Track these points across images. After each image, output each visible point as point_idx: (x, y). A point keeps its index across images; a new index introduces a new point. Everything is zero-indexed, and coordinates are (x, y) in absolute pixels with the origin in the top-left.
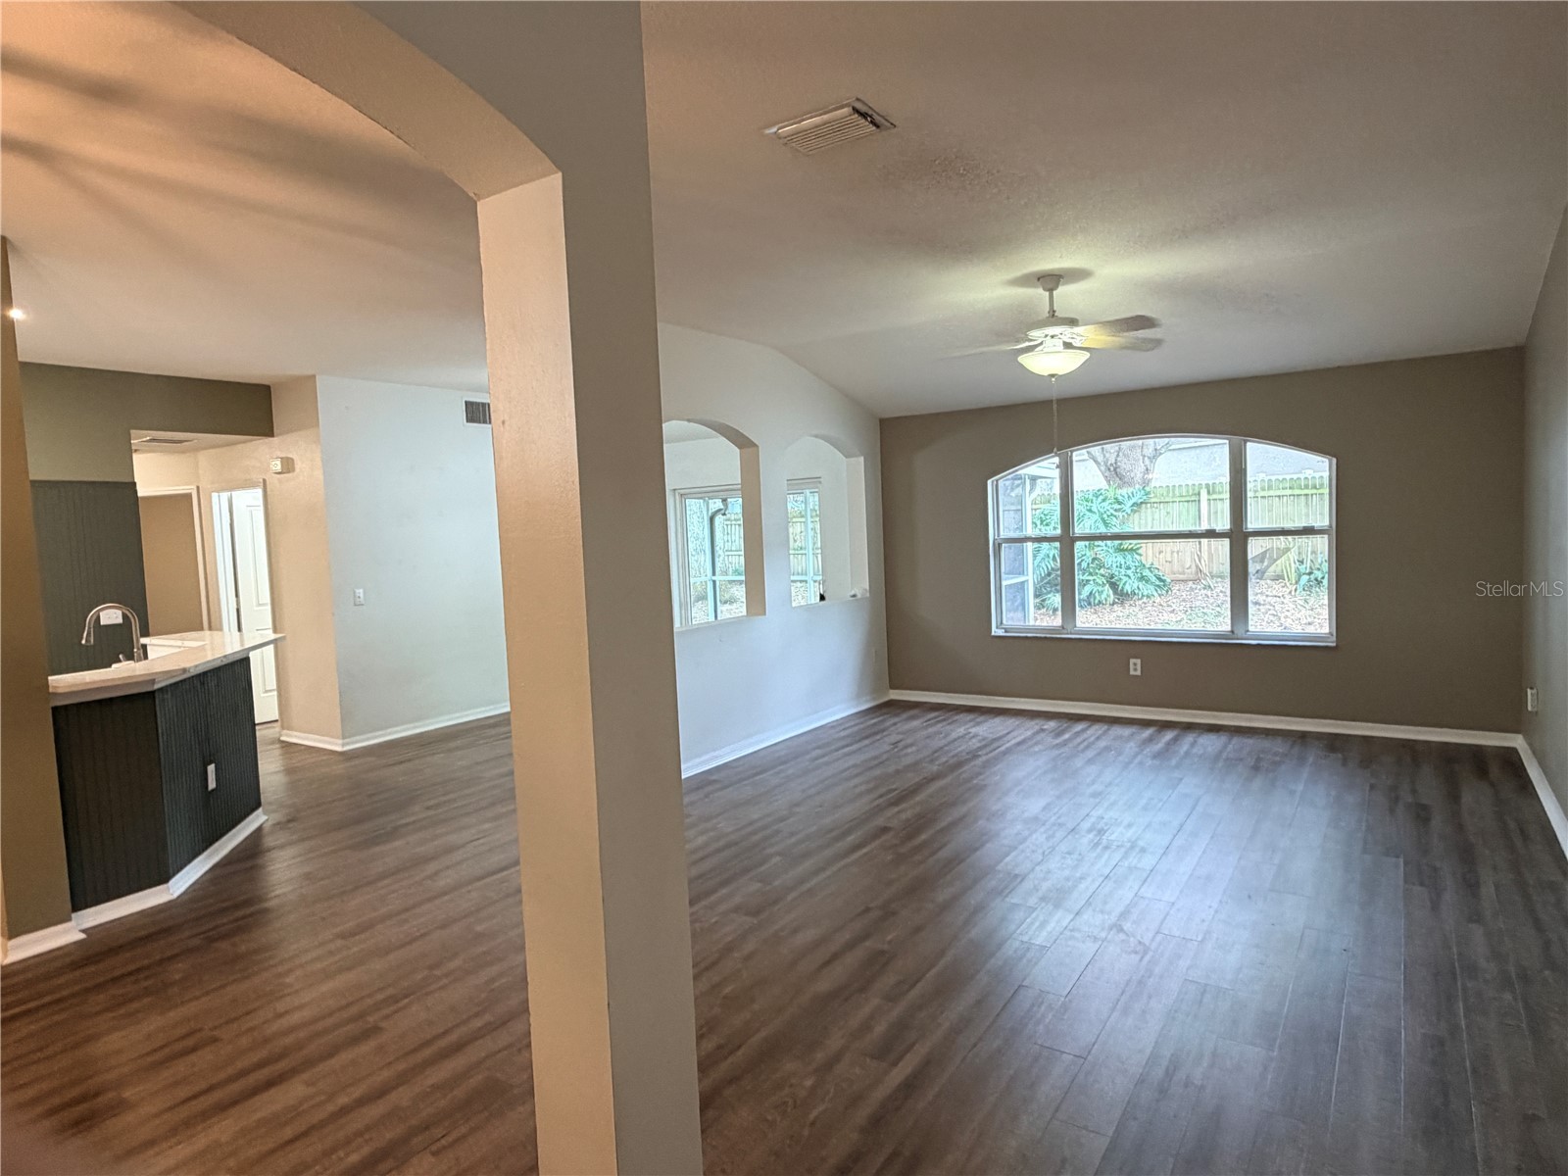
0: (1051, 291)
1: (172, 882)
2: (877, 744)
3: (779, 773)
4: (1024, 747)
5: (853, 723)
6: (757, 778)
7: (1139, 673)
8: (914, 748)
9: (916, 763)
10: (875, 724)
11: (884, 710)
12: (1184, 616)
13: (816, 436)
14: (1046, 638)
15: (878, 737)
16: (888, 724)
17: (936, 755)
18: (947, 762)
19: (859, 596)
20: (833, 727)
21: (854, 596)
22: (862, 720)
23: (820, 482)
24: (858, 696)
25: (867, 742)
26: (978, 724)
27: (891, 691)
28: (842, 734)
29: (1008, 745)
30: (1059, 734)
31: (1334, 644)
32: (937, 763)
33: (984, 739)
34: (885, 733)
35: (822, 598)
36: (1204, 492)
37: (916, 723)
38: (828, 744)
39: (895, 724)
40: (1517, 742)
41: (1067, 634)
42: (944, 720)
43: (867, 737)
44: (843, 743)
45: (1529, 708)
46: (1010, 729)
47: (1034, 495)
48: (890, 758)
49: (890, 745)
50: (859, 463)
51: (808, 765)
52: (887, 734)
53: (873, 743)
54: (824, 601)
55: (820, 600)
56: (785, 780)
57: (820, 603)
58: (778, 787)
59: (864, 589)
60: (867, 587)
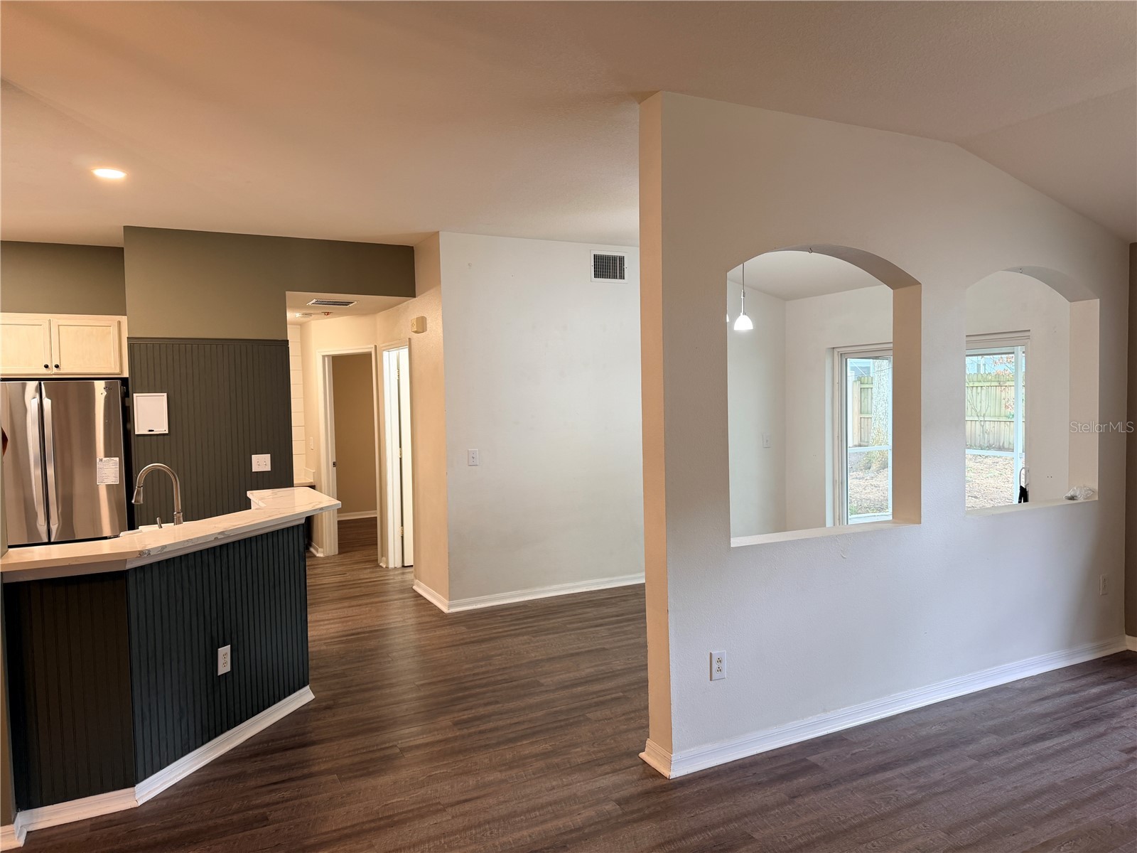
1: (138, 786)
2: (1096, 745)
3: (917, 773)
5: (1058, 689)
6: (880, 776)
10: (1098, 697)
11: (1118, 671)
13: (1021, 270)
15: (1101, 728)
19: (1081, 500)
20: (1023, 691)
21: (1072, 498)
22: (1073, 684)
23: (1028, 338)
24: (1071, 643)
25: (1078, 735)
27: (1127, 636)
28: (1039, 709)
34: (1114, 722)
35: (1024, 495)
43: (1078, 725)
44: (1036, 730)
48: (1117, 787)
49: (1122, 751)
50: (1092, 308)
51: (971, 768)
52: (1118, 725)
53: (1090, 740)
54: (1026, 500)
55: (1020, 498)
56: (924, 794)
57: (1020, 502)
58: (911, 806)
59: (1090, 490)
60: (1095, 486)
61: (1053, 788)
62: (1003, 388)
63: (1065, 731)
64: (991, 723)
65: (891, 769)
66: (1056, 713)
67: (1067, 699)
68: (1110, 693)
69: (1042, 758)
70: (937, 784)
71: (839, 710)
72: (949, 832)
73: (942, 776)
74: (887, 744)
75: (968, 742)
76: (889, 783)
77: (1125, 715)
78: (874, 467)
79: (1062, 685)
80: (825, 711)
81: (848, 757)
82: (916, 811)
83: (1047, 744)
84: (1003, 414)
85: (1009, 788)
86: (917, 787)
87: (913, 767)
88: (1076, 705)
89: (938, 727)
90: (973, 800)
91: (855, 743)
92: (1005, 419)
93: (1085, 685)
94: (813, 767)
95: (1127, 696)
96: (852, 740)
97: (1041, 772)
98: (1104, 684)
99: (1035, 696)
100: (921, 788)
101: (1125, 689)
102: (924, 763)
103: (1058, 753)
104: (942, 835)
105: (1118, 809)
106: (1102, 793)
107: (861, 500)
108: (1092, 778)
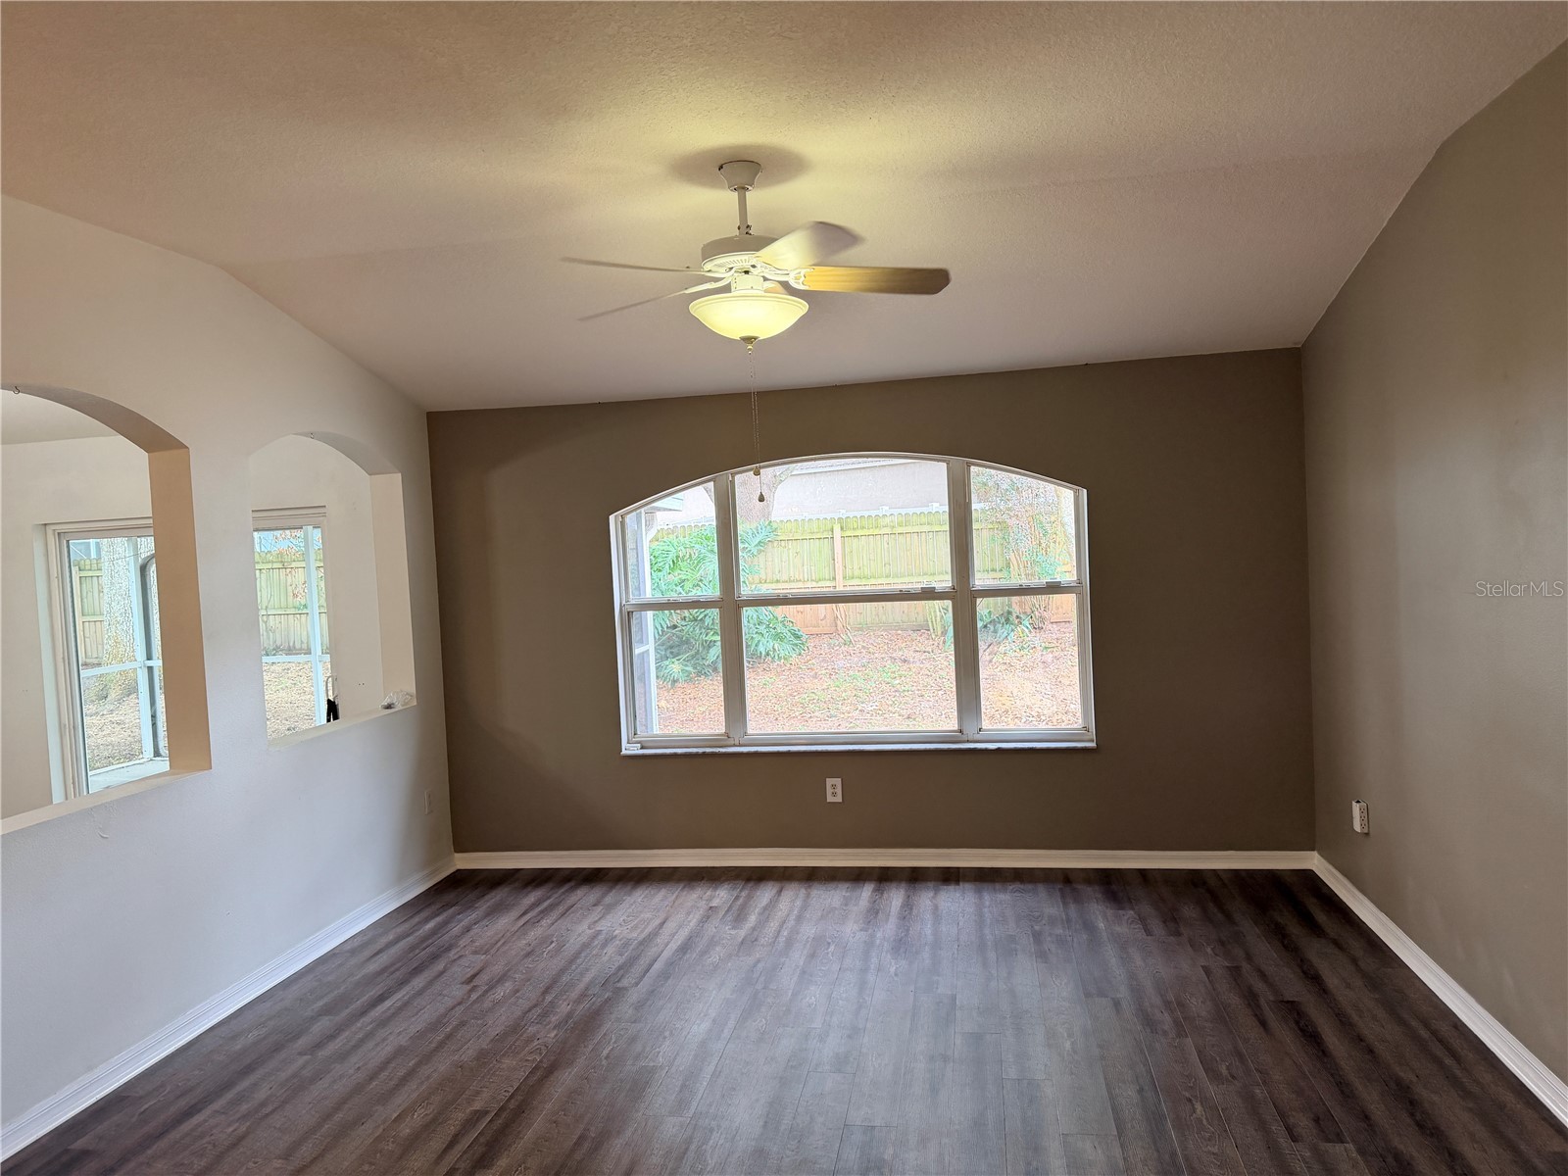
0: (742, 189)
2: (437, 987)
3: (236, 1101)
4: (691, 956)
5: (391, 937)
6: (186, 1127)
7: (839, 799)
8: (508, 986)
9: (515, 1028)
10: (434, 932)
11: (450, 896)
12: (830, 682)
13: (312, 435)
14: (704, 754)
15: (440, 966)
16: (457, 929)
17: (549, 998)
18: (569, 1015)
19: (399, 707)
20: (353, 952)
21: (389, 707)
22: (407, 926)
23: (324, 515)
25: (418, 982)
26: (609, 908)
27: (457, 855)
28: (373, 967)
29: (666, 954)
30: (739, 918)
31: (1093, 745)
32: (554, 1019)
33: (626, 945)
34: (452, 954)
35: (333, 710)
36: (837, 528)
37: (504, 922)
38: (343, 1001)
39: (468, 929)
40: (1313, 861)
41: (735, 745)
42: (552, 907)
43: (417, 971)
44: (374, 992)
45: (1357, 827)
46: (662, 916)
47: (652, 533)
48: (463, 1024)
49: (463, 983)
50: (393, 484)
51: (304, 1067)
52: (457, 956)
53: (430, 983)
54: (336, 718)
55: (329, 715)
56: (248, 1124)
57: (329, 721)
58: (234, 1145)
59: (407, 694)
60: (413, 690)
61: (400, 1051)
62: (288, 570)
63: (403, 983)
64: (320, 1003)
65: (199, 1111)
66: (392, 964)
67: (403, 944)
68: (446, 923)
69: (383, 1023)
70: (263, 1104)
71: (112, 1060)
72: (287, 1156)
73: (269, 1092)
74: (189, 1080)
75: (297, 1037)
76: (200, 1129)
77: (462, 943)
78: (113, 695)
79: (394, 930)
80: (90, 1068)
81: (134, 1119)
82: (241, 1150)
83: (388, 1003)
84: (290, 605)
85: (351, 1071)
86: (239, 1119)
87: (230, 1095)
88: (412, 948)
89: (256, 1033)
90: (311, 1105)
91: (141, 1098)
92: (293, 611)
93: (419, 923)
94: (85, 1154)
95: (462, 920)
96: (137, 1095)
97: (384, 1040)
98: (438, 915)
99: (367, 953)
100: (245, 1117)
101: (459, 914)
102: (245, 1083)
103: (400, 1009)
104: (278, 1163)
105: (466, 1047)
106: (449, 1037)
107: (98, 747)
108: (435, 1026)
